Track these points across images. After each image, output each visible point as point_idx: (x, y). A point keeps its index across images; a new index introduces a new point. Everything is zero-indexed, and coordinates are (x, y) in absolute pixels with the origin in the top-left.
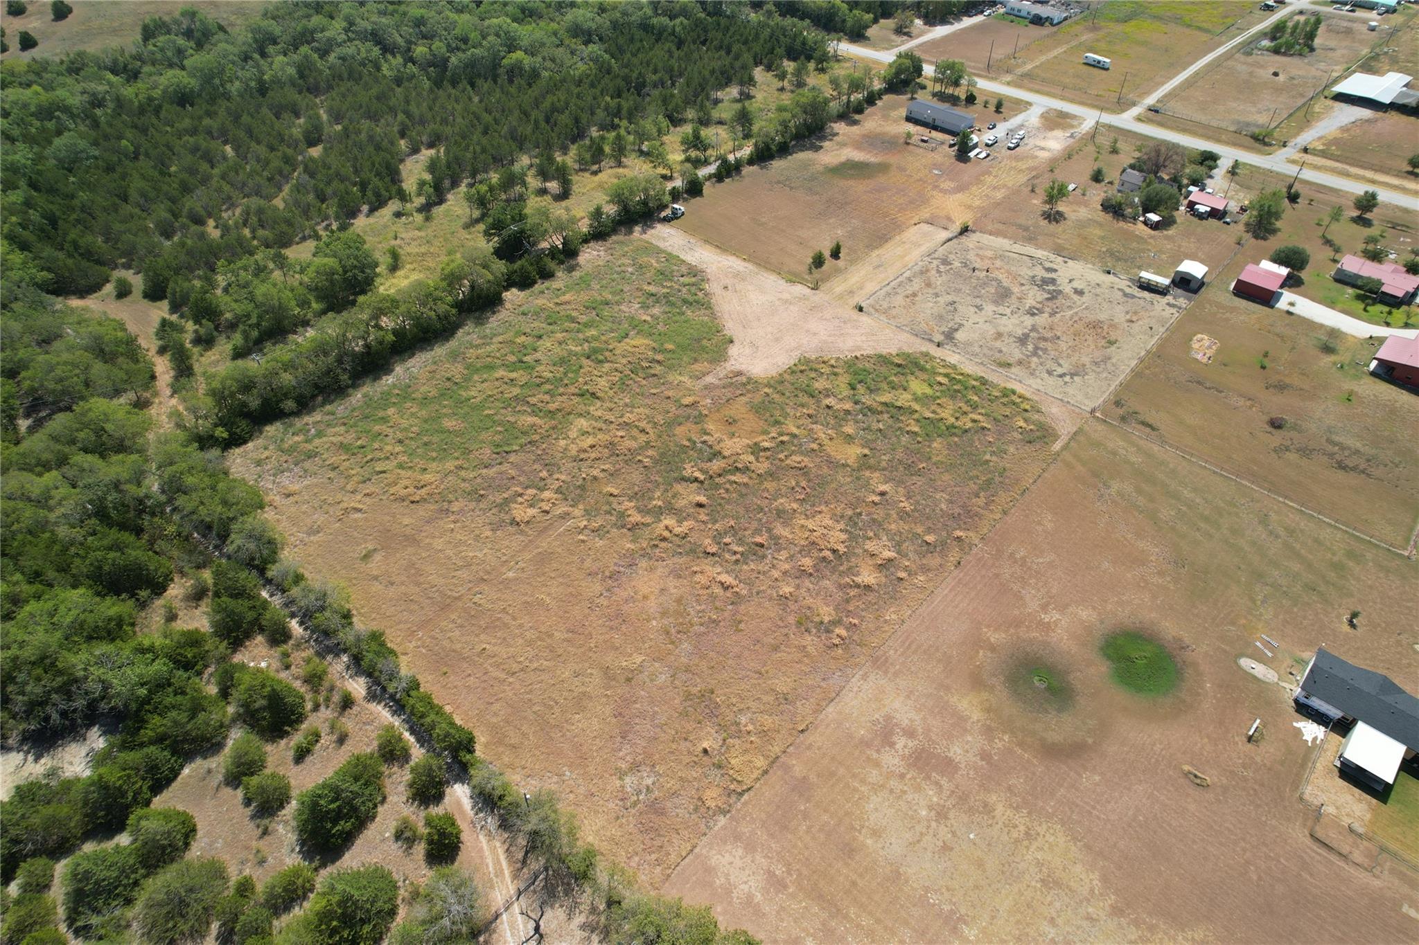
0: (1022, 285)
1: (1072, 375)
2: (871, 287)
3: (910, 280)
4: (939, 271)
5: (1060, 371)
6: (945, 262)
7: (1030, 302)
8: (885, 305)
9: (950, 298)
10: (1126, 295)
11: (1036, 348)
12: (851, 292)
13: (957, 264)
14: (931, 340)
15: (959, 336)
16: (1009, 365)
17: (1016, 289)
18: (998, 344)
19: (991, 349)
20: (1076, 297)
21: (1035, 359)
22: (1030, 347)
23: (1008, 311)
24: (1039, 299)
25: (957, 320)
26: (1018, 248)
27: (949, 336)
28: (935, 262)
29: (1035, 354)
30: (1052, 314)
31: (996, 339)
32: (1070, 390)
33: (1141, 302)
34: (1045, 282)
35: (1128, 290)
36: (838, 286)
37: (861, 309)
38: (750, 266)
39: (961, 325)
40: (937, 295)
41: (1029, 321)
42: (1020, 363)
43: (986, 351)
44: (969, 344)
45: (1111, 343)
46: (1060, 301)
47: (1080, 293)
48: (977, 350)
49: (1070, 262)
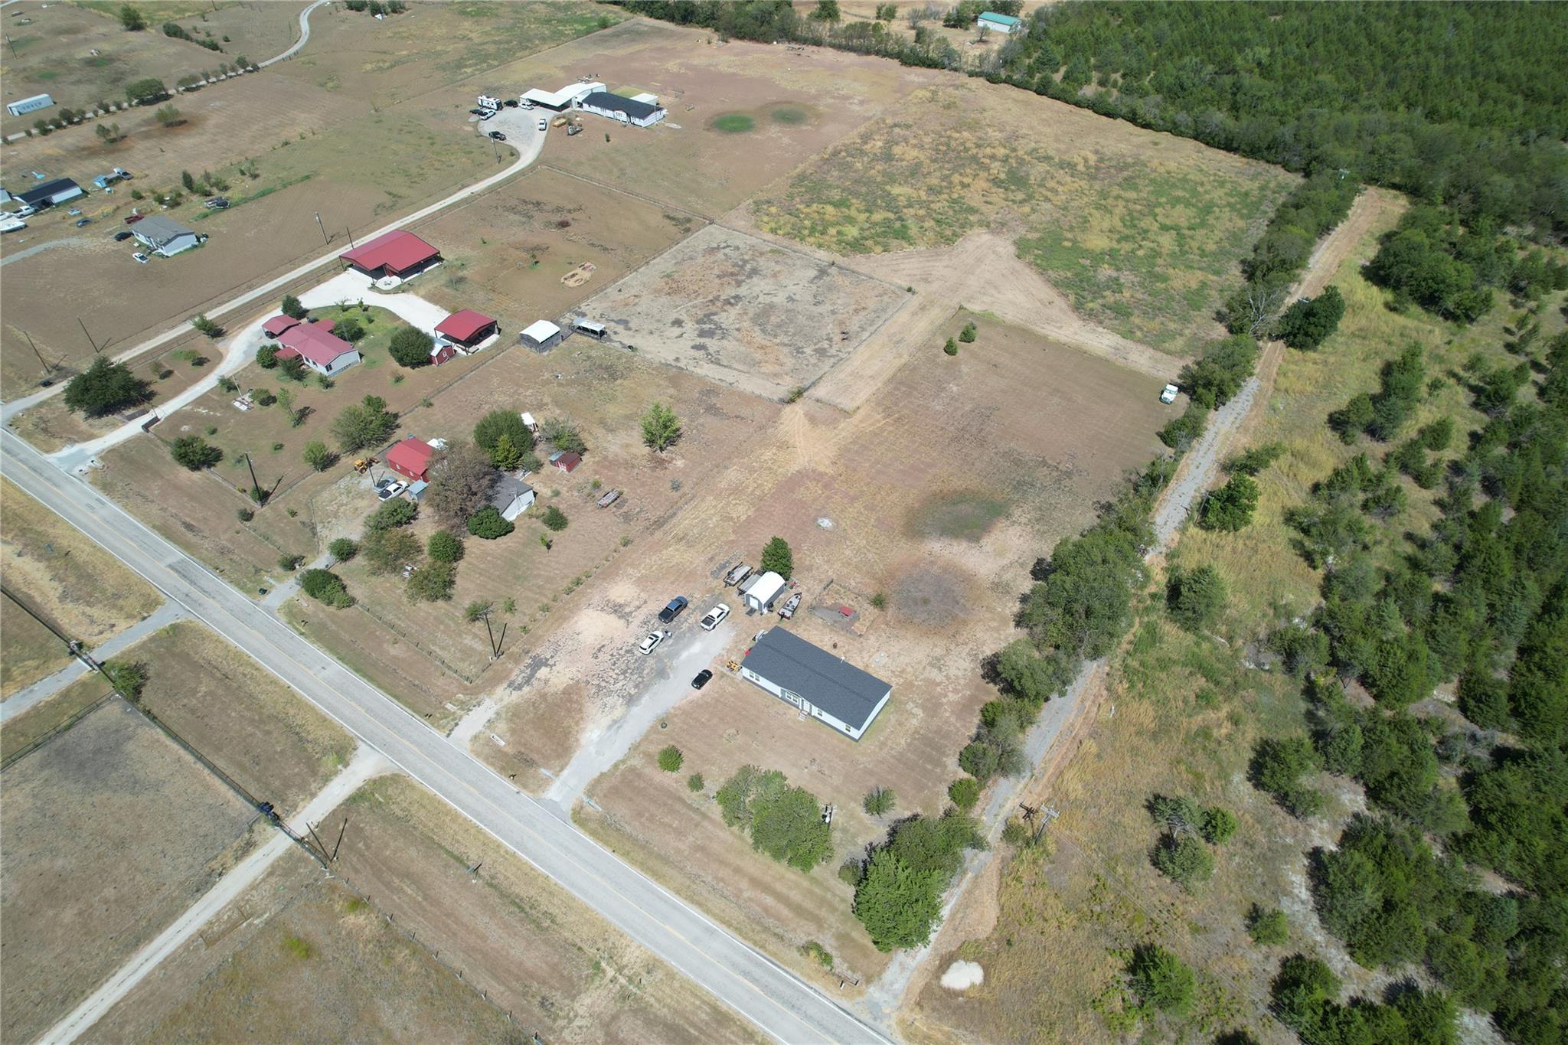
0: (738, 330)
1: (718, 248)
2: (903, 317)
3: (863, 329)
4: (830, 340)
5: (727, 251)
6: (821, 353)
7: (734, 312)
8: (886, 298)
9: (820, 309)
10: (625, 323)
11: (742, 267)
12: (923, 308)
13: (808, 351)
14: (840, 268)
15: (813, 273)
16: (772, 251)
17: (746, 324)
18: (778, 268)
19: (786, 263)
20: (684, 317)
21: (746, 257)
22: (748, 267)
23: (761, 299)
24: (724, 314)
25: (814, 287)
26: (729, 376)
27: (822, 272)
28: (833, 351)
29: (745, 262)
30: (717, 298)
31: (779, 272)
32: (724, 237)
33: (613, 316)
34: (710, 334)
35: (620, 328)
36: (936, 315)
37: (909, 290)
38: (1038, 329)
39: (811, 282)
40: (833, 312)
41: (743, 291)
42: (762, 254)
43: (790, 262)
44: (807, 267)
45: (668, 276)
46: (700, 314)
47: (678, 323)
48: (798, 262)
49: (671, 360)
